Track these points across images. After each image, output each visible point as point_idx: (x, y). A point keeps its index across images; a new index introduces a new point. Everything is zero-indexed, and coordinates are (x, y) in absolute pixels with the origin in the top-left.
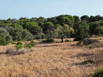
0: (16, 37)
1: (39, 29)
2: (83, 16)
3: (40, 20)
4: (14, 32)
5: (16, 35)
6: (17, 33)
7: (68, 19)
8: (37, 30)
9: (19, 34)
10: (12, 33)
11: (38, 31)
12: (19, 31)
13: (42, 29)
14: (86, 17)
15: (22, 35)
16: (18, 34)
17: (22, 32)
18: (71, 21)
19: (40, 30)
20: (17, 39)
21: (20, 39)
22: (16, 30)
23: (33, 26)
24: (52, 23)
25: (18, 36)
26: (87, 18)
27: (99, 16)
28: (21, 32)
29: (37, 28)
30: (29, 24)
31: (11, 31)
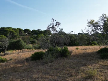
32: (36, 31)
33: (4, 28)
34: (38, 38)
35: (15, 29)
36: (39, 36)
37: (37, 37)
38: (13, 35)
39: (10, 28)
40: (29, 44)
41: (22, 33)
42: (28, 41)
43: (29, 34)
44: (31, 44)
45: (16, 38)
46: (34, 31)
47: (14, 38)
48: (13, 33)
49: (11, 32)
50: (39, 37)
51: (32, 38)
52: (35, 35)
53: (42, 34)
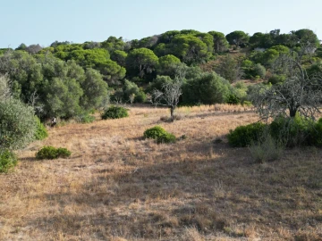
0: (57, 104)
1: (117, 71)
2: (232, 33)
3: (111, 45)
4: (41, 77)
5: (53, 94)
6: (58, 82)
7: (198, 40)
8: (108, 74)
9: (70, 90)
10: (33, 83)
11: (112, 76)
12: (69, 75)
13: (125, 71)
14: (242, 36)
15: (81, 92)
16: (66, 89)
17: (79, 76)
18: (205, 44)
19: (118, 73)
20: (59, 111)
21: (72, 111)
22: (53, 69)
23: (97, 60)
24: (151, 52)
25: (62, 99)
26: (244, 37)
27: (279, 31)
28: (75, 76)
29: (109, 67)
30: (85, 56)
31: (29, 76)
32: (266, 35)
33: (174, 33)
34: (270, 61)
35: (202, 36)
36: (272, 53)
37: (267, 56)
38: (196, 53)
39: (189, 31)
40: (241, 79)
41: (220, 44)
42: (237, 70)
43: (242, 46)
44: (247, 78)
45: (204, 62)
46: (258, 36)
47: (199, 61)
48: (198, 48)
49: (192, 43)
50: (271, 58)
51: (250, 59)
52: (261, 51)
53: (284, 47)
